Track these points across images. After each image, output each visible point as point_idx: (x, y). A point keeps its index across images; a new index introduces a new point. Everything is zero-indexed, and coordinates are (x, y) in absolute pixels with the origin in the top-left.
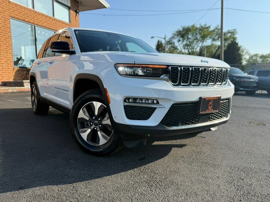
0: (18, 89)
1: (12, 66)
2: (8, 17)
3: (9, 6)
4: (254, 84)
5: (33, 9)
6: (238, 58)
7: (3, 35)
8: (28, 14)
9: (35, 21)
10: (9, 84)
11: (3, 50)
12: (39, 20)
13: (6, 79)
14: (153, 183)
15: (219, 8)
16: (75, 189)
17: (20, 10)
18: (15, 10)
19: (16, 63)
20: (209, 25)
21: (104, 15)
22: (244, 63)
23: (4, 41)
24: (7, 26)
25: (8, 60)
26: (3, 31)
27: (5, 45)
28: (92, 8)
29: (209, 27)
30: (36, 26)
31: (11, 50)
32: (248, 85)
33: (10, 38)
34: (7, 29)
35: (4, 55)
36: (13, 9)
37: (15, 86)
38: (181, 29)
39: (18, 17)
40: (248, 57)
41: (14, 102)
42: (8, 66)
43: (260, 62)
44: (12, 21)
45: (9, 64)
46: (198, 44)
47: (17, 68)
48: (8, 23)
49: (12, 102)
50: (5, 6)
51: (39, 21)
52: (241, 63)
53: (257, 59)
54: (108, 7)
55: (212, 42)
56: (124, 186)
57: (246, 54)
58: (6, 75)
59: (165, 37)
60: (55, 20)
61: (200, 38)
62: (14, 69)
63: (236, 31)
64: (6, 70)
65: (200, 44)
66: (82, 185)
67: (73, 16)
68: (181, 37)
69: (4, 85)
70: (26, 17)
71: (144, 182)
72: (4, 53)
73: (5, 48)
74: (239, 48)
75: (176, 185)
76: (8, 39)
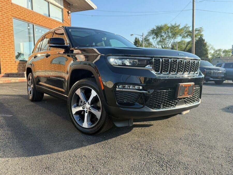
0: (19, 80)
1: (14, 60)
2: (11, 17)
3: (11, 7)
4: (222, 75)
5: (32, 10)
6: (205, 52)
7: (7, 33)
8: (28, 14)
9: (34, 21)
10: (12, 75)
11: (6, 46)
12: (37, 19)
13: (9, 71)
14: (163, 163)
15: (191, 10)
16: (95, 169)
17: (21, 11)
18: (16, 11)
19: (17, 57)
20: (179, 24)
21: (92, 16)
22: (210, 57)
23: (7, 38)
24: (10, 25)
25: (11, 54)
26: (7, 29)
27: (8, 42)
28: (82, 10)
29: (179, 26)
30: (34, 24)
31: (13, 46)
32: (217, 76)
33: (12, 35)
34: (9, 28)
35: (7, 50)
36: (15, 10)
37: (17, 77)
38: (155, 28)
39: (19, 17)
40: (212, 52)
41: (18, 91)
42: (11, 60)
43: (223, 56)
44: (14, 20)
45: (12, 58)
46: (170, 40)
47: (18, 61)
48: (11, 22)
49: (17, 91)
50: (8, 7)
51: (37, 21)
52: (207, 57)
53: (220, 53)
54: (96, 9)
55: (182, 39)
56: (137, 166)
57: (211, 49)
58: (9, 67)
59: (143, 35)
60: (50, 19)
61: (172, 35)
62: (15, 62)
63: (202, 29)
64: (9, 63)
65: (172, 41)
66: (101, 165)
67: (66, 16)
68: (155, 35)
69: (7, 76)
70: (26, 17)
71: (154, 162)
72: (8, 48)
73: (8, 44)
74: (206, 44)
75: (183, 165)
76: (10, 36)
